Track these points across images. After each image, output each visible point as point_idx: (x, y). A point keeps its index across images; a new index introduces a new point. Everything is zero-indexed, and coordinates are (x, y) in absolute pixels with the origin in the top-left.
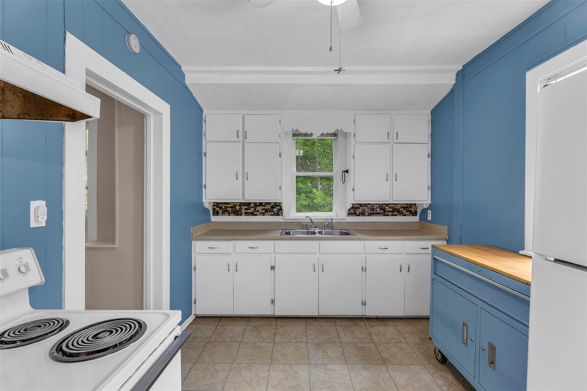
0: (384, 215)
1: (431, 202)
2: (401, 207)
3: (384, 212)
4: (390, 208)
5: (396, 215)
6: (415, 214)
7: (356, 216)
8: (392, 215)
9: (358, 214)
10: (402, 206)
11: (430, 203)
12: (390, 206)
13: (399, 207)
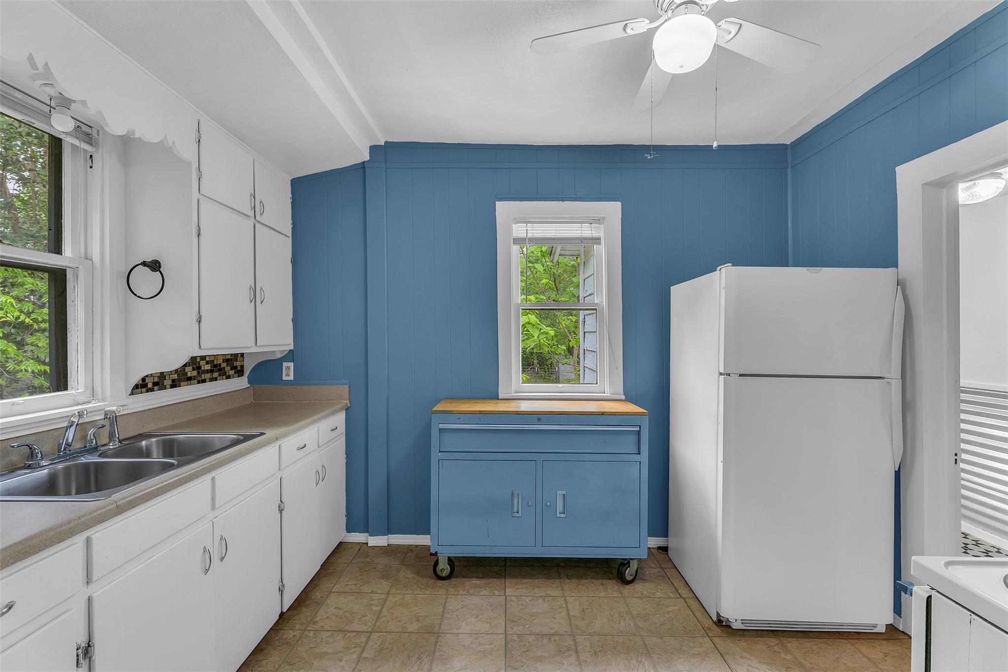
0: (199, 382)
1: (294, 348)
2: (223, 360)
3: (198, 373)
4: (207, 363)
5: (216, 379)
6: (240, 372)
7: (147, 391)
8: (211, 380)
9: (150, 385)
10: (224, 358)
11: (292, 349)
12: (208, 359)
13: (220, 361)
